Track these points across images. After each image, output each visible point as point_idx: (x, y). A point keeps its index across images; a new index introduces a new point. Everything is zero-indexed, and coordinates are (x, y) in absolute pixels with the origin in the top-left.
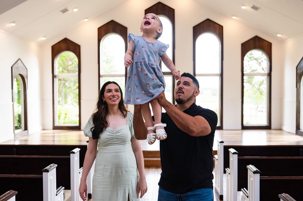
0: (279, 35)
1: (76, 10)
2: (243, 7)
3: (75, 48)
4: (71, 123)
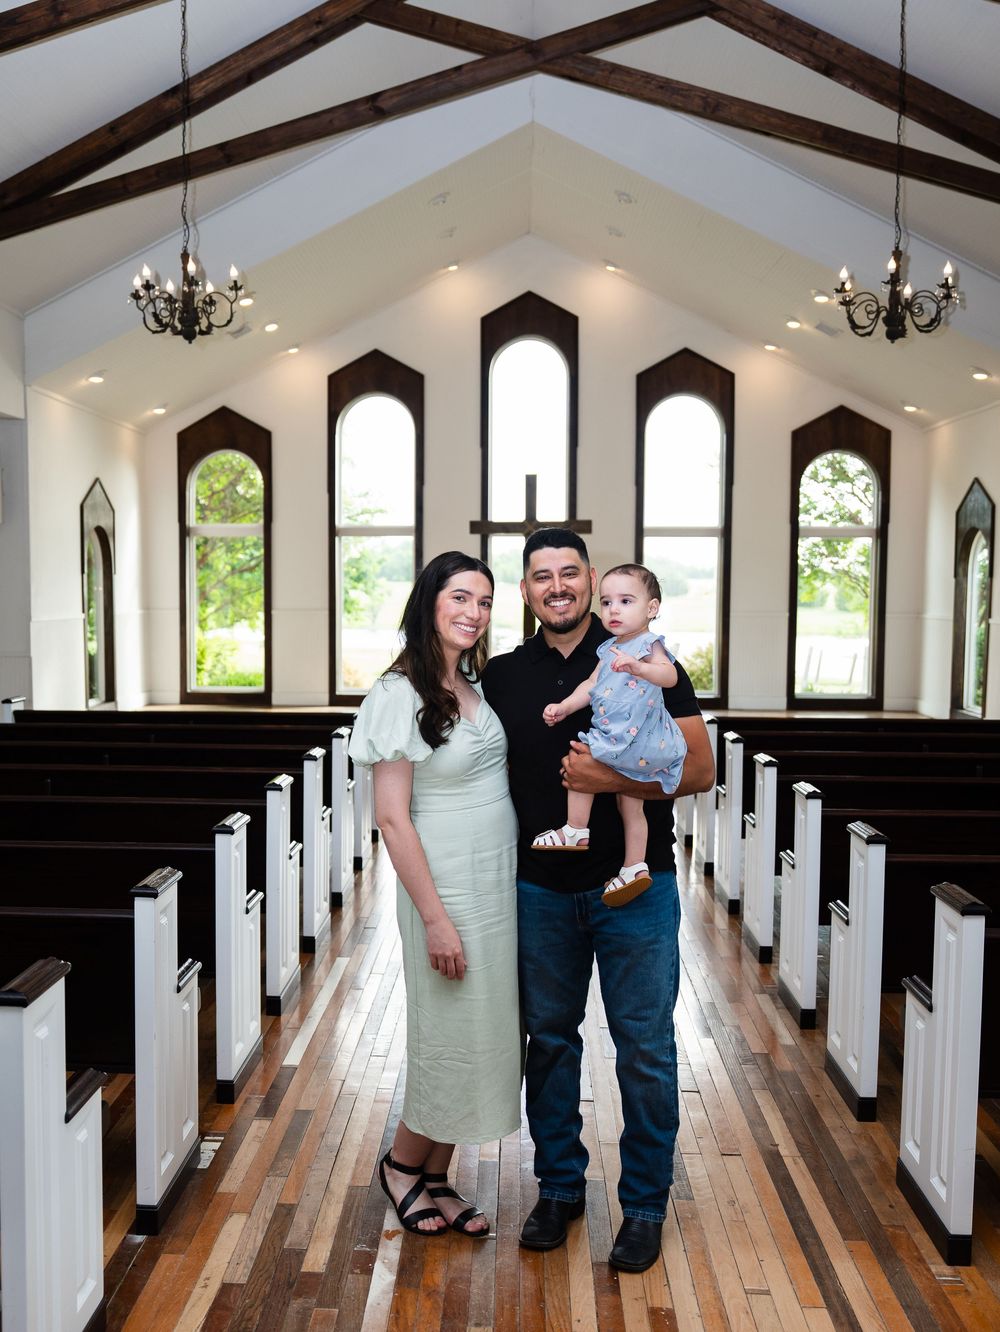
0: (910, 409)
1: (271, 328)
2: (793, 325)
3: (255, 442)
4: (238, 684)
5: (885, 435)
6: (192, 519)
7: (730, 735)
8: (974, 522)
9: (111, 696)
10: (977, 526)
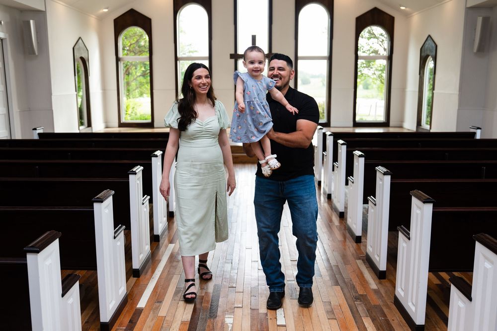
0: (403, 8)
3: (145, 23)
4: (141, 119)
5: (392, 19)
6: (121, 55)
7: (341, 141)
8: (428, 53)
9: (89, 125)
10: (429, 54)
